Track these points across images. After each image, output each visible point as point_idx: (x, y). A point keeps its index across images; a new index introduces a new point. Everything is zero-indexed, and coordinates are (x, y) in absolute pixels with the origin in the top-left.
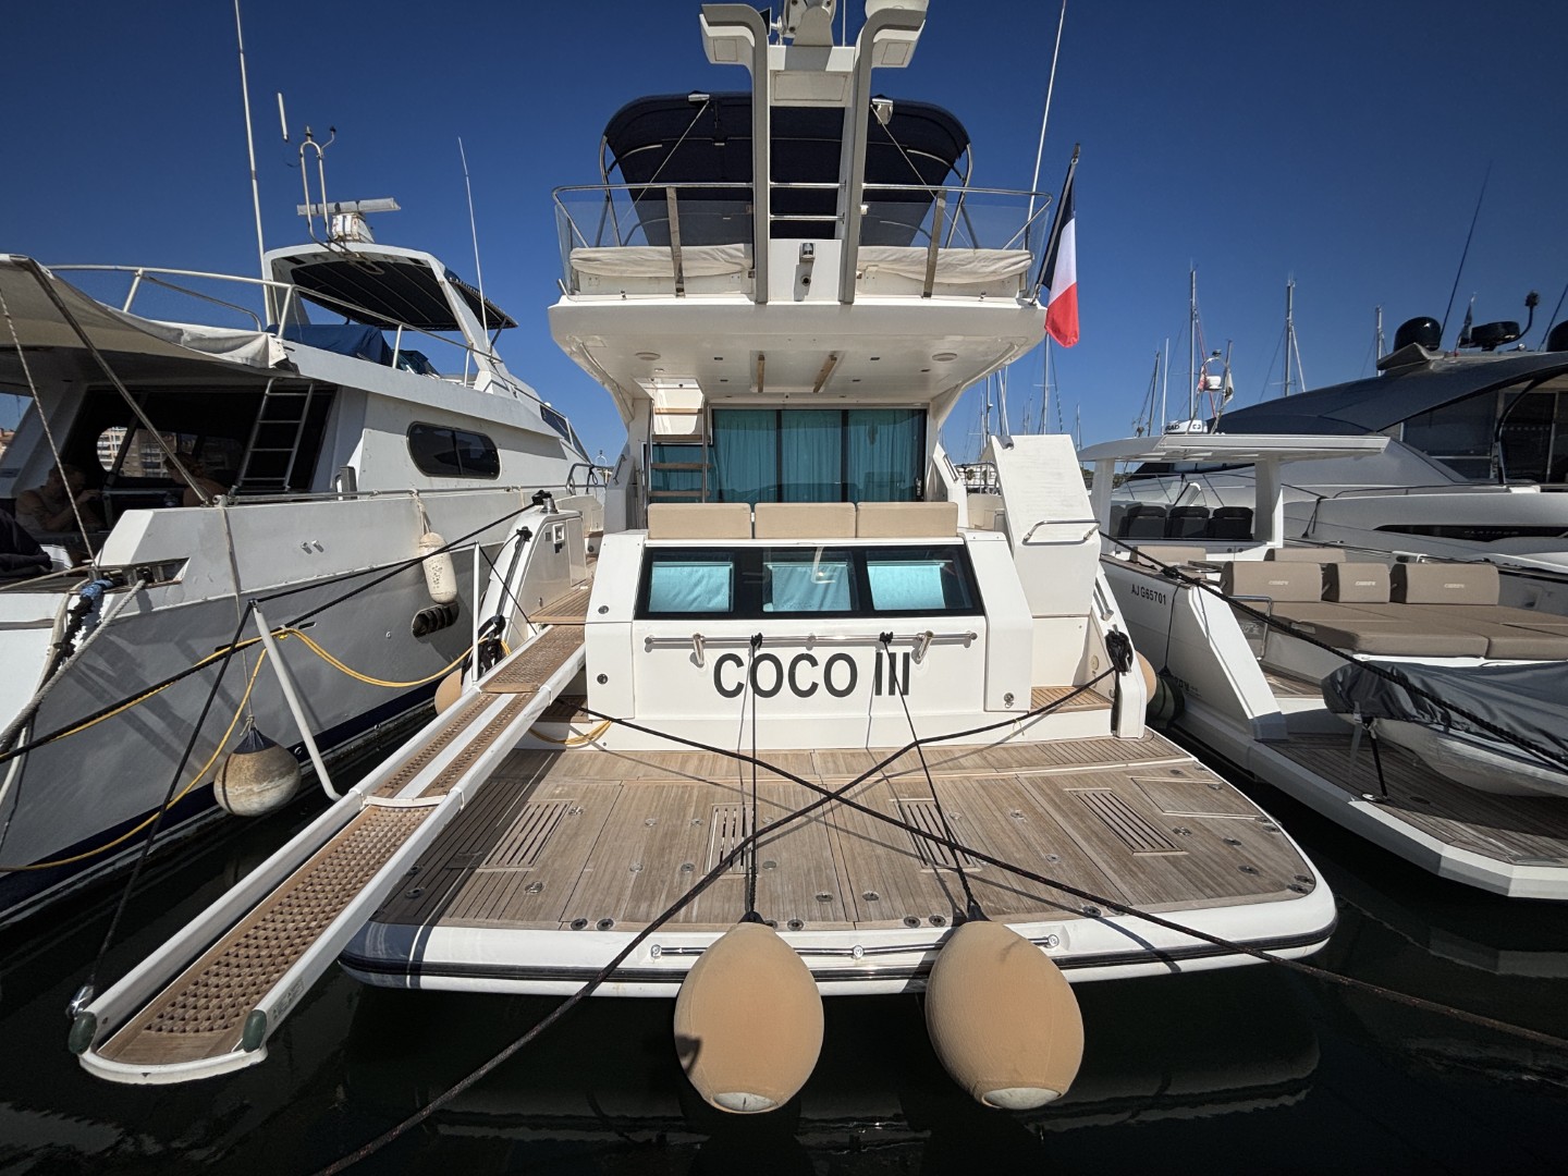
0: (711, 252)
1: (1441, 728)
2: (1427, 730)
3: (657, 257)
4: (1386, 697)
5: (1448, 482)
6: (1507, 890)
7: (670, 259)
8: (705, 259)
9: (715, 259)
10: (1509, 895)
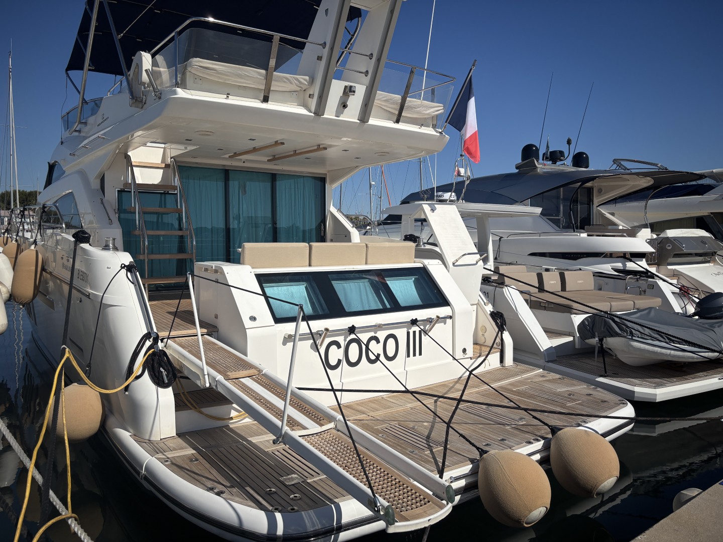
0: (290, 79)
1: (630, 337)
2: (626, 339)
3: (256, 75)
4: (608, 328)
5: (555, 231)
6: (656, 399)
7: (263, 78)
8: (285, 82)
9: (291, 83)
10: (657, 401)
